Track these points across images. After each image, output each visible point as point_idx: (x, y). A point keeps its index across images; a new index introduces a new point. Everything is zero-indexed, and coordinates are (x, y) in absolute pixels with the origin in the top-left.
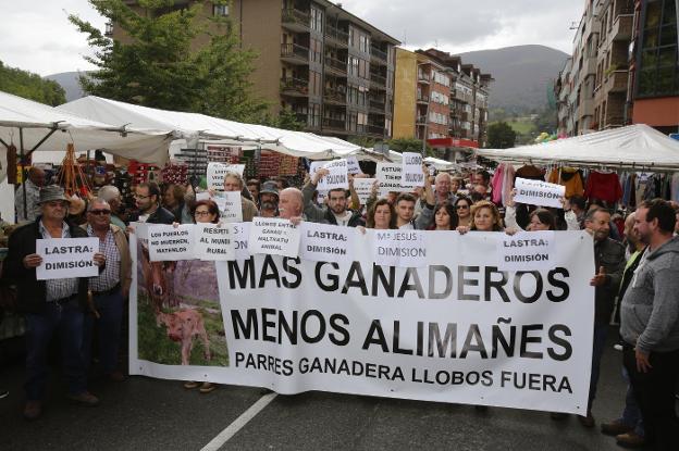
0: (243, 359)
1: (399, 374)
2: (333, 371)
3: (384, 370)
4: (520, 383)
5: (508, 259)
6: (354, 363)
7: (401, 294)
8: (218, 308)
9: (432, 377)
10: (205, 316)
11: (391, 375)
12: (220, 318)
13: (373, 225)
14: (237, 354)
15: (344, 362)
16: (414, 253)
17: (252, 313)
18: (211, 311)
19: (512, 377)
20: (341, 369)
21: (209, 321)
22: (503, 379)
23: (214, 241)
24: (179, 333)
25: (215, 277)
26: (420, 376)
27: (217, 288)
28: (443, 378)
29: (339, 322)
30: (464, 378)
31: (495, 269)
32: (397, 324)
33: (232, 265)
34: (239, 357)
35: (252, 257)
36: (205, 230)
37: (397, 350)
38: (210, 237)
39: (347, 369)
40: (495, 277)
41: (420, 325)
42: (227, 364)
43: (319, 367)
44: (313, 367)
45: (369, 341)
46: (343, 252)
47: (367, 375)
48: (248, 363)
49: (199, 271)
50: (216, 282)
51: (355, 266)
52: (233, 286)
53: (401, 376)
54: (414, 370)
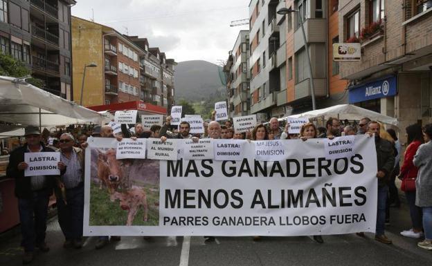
0: (169, 221)
1: (272, 221)
2: (234, 224)
3: (264, 219)
4: (340, 221)
5: (331, 153)
6: (246, 218)
7: (271, 175)
8: (158, 188)
9: (291, 221)
10: (148, 193)
11: (267, 222)
12: (158, 194)
13: (255, 139)
14: (165, 218)
15: (240, 218)
16: (278, 152)
17: (178, 192)
18: (152, 190)
19: (336, 218)
20: (238, 223)
21: (150, 196)
22: (331, 220)
23: (159, 149)
24: (129, 205)
25: (158, 170)
26: (284, 221)
27: (159, 176)
28: (297, 221)
29: (237, 194)
30: (309, 220)
31: (324, 159)
32: (269, 192)
33: (170, 162)
34: (166, 220)
35: (182, 159)
36: (154, 142)
37: (270, 207)
38: (157, 146)
39: (242, 223)
40: (324, 163)
41: (283, 191)
42: (158, 224)
43: (226, 222)
44: (223, 222)
45: (255, 202)
46: (238, 154)
47: (254, 224)
48: (172, 222)
49: (149, 165)
50: (159, 173)
51: (245, 161)
52: (169, 175)
53: (274, 222)
54: (280, 218)
